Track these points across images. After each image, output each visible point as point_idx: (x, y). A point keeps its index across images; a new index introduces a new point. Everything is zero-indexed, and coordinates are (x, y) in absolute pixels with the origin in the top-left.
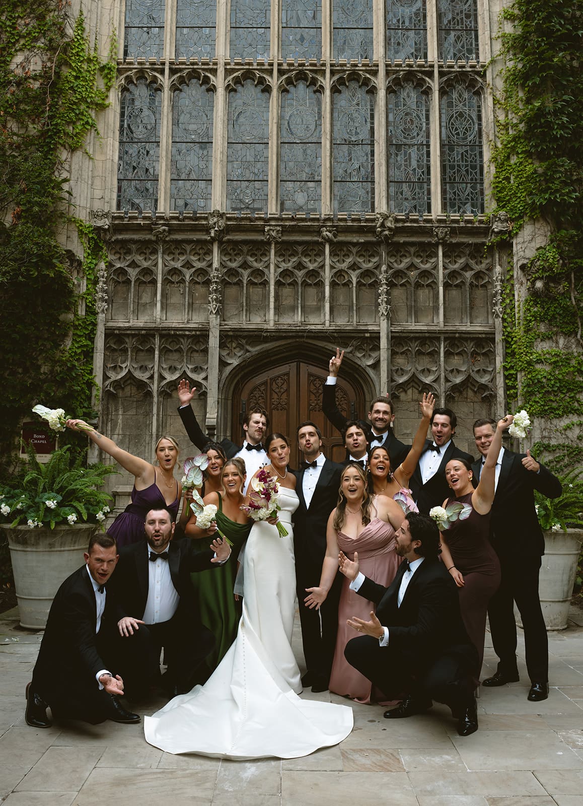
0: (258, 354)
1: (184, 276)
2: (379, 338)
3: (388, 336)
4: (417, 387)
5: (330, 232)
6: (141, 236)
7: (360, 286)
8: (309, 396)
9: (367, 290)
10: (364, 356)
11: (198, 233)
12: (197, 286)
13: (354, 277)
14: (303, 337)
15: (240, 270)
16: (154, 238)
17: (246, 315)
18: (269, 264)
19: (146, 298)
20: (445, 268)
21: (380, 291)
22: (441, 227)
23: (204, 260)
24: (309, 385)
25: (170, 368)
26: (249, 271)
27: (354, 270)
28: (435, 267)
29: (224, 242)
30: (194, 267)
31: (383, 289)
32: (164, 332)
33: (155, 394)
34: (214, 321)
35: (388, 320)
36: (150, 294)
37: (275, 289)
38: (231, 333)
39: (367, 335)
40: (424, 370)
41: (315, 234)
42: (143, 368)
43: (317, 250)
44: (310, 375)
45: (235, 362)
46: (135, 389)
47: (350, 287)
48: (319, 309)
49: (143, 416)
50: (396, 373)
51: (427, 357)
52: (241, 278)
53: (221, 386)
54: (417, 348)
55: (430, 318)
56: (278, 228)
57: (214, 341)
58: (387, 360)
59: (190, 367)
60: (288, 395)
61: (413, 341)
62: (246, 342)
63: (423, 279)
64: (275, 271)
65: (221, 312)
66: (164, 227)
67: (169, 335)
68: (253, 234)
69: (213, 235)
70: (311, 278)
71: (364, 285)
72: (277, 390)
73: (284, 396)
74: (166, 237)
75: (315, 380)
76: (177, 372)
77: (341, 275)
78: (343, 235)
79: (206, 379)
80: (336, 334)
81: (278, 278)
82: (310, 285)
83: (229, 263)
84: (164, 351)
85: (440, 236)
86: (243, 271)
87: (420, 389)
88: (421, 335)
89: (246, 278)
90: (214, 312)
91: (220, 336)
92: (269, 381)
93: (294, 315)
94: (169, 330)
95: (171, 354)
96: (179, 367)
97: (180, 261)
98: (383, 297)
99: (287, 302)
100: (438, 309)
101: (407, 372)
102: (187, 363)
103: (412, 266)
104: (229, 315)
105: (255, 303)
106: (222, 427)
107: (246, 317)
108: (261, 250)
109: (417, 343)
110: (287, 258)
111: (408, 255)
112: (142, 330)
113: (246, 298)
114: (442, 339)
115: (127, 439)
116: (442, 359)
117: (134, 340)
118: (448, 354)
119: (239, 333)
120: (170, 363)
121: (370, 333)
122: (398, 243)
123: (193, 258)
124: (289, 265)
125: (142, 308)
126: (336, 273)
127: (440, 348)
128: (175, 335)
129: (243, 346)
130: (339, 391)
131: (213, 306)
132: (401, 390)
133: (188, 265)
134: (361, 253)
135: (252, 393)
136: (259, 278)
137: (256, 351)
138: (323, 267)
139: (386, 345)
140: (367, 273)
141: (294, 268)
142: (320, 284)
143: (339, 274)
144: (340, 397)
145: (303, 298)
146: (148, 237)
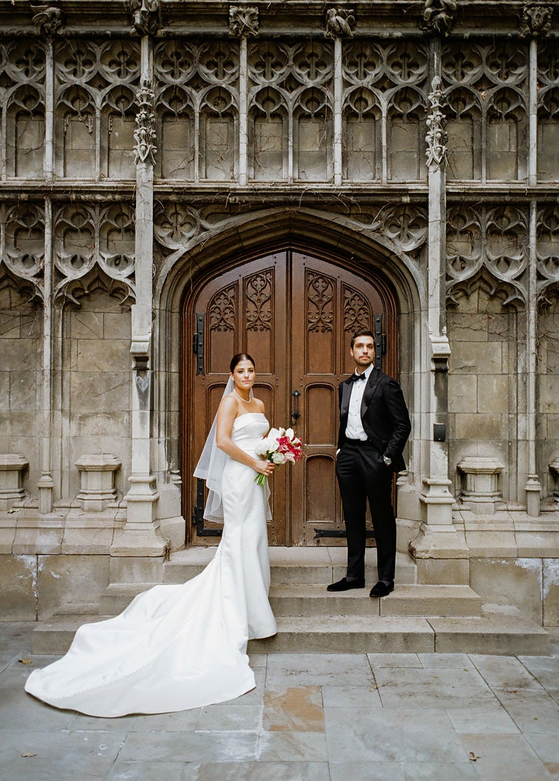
0: (221, 233)
1: (93, 100)
2: (425, 205)
3: (442, 199)
4: (488, 289)
5: (344, 17)
6: (15, 27)
7: (393, 117)
8: (307, 307)
9: (405, 126)
10: (399, 236)
11: (115, 22)
12: (116, 119)
13: (384, 100)
14: (296, 203)
15: (188, 89)
16: (36, 31)
17: (200, 167)
18: (238, 79)
19: (29, 141)
20: (540, 84)
21: (428, 122)
22: (537, 6)
23: (127, 72)
24: (307, 289)
25: (74, 260)
26: (203, 91)
27: (383, 90)
28: (523, 82)
29: (160, 39)
30: (108, 84)
31: (435, 117)
32: (59, 196)
33: (47, 303)
34: (144, 175)
35: (442, 171)
36: (36, 133)
37: (248, 121)
38: (173, 198)
39: (406, 199)
40: (499, 260)
41: (317, 24)
42: (26, 259)
43: (320, 54)
44: (309, 272)
45: (181, 247)
46: (18, 295)
47: (377, 118)
48: (324, 158)
49: (30, 341)
50: (453, 265)
51: (505, 239)
52: (190, 104)
53: (159, 287)
54: (490, 223)
55: (511, 171)
56: (253, 10)
57: (144, 211)
58: (441, 241)
59: (107, 256)
60: (273, 306)
61: (484, 211)
62: (201, 214)
63: (500, 104)
64: (249, 91)
65: (155, 159)
66: (52, 9)
67: (67, 202)
68: (210, 23)
69: (138, 21)
70: (310, 105)
71: (400, 116)
72: (254, 298)
73: (267, 307)
74: (59, 28)
75: (317, 281)
76: (85, 266)
77: (361, 99)
78: (365, 24)
79: (132, 276)
80: (352, 199)
81: (254, 103)
82: (308, 117)
83: (169, 78)
84: (63, 231)
85: (536, 22)
86: (194, 92)
87: (492, 293)
88: (497, 199)
89: (198, 102)
90: (143, 159)
91: (154, 201)
92: (241, 283)
93: (281, 168)
94: (67, 192)
95: (74, 236)
96: (88, 257)
97: (85, 75)
98: (435, 132)
99: (269, 146)
100: (526, 154)
101: (472, 263)
102: (100, 249)
103: (483, 82)
104: (171, 169)
105: (215, 148)
106: (162, 357)
107: (200, 170)
108: (224, 56)
109: (490, 213)
110: (269, 69)
111: (474, 62)
112: (21, 192)
113: (200, 138)
114: (534, 205)
115: (7, 379)
116: (533, 239)
117: (10, 211)
118: (542, 232)
119: (187, 198)
120: (74, 251)
121: (410, 195)
122: (460, 39)
123: (107, 69)
124: (273, 82)
125: (24, 157)
126: (353, 94)
127: (529, 222)
128: (79, 202)
129: (195, 221)
130: (356, 298)
131: (140, 149)
132: (461, 294)
133: (99, 81)
134: (395, 60)
135: (213, 303)
136: (222, 105)
137: (218, 228)
138: (330, 83)
139: (439, 214)
140: (405, 95)
141: (281, 85)
142: (325, 115)
143: (358, 96)
144: (357, 308)
145: (296, 138)
146: (26, 30)
